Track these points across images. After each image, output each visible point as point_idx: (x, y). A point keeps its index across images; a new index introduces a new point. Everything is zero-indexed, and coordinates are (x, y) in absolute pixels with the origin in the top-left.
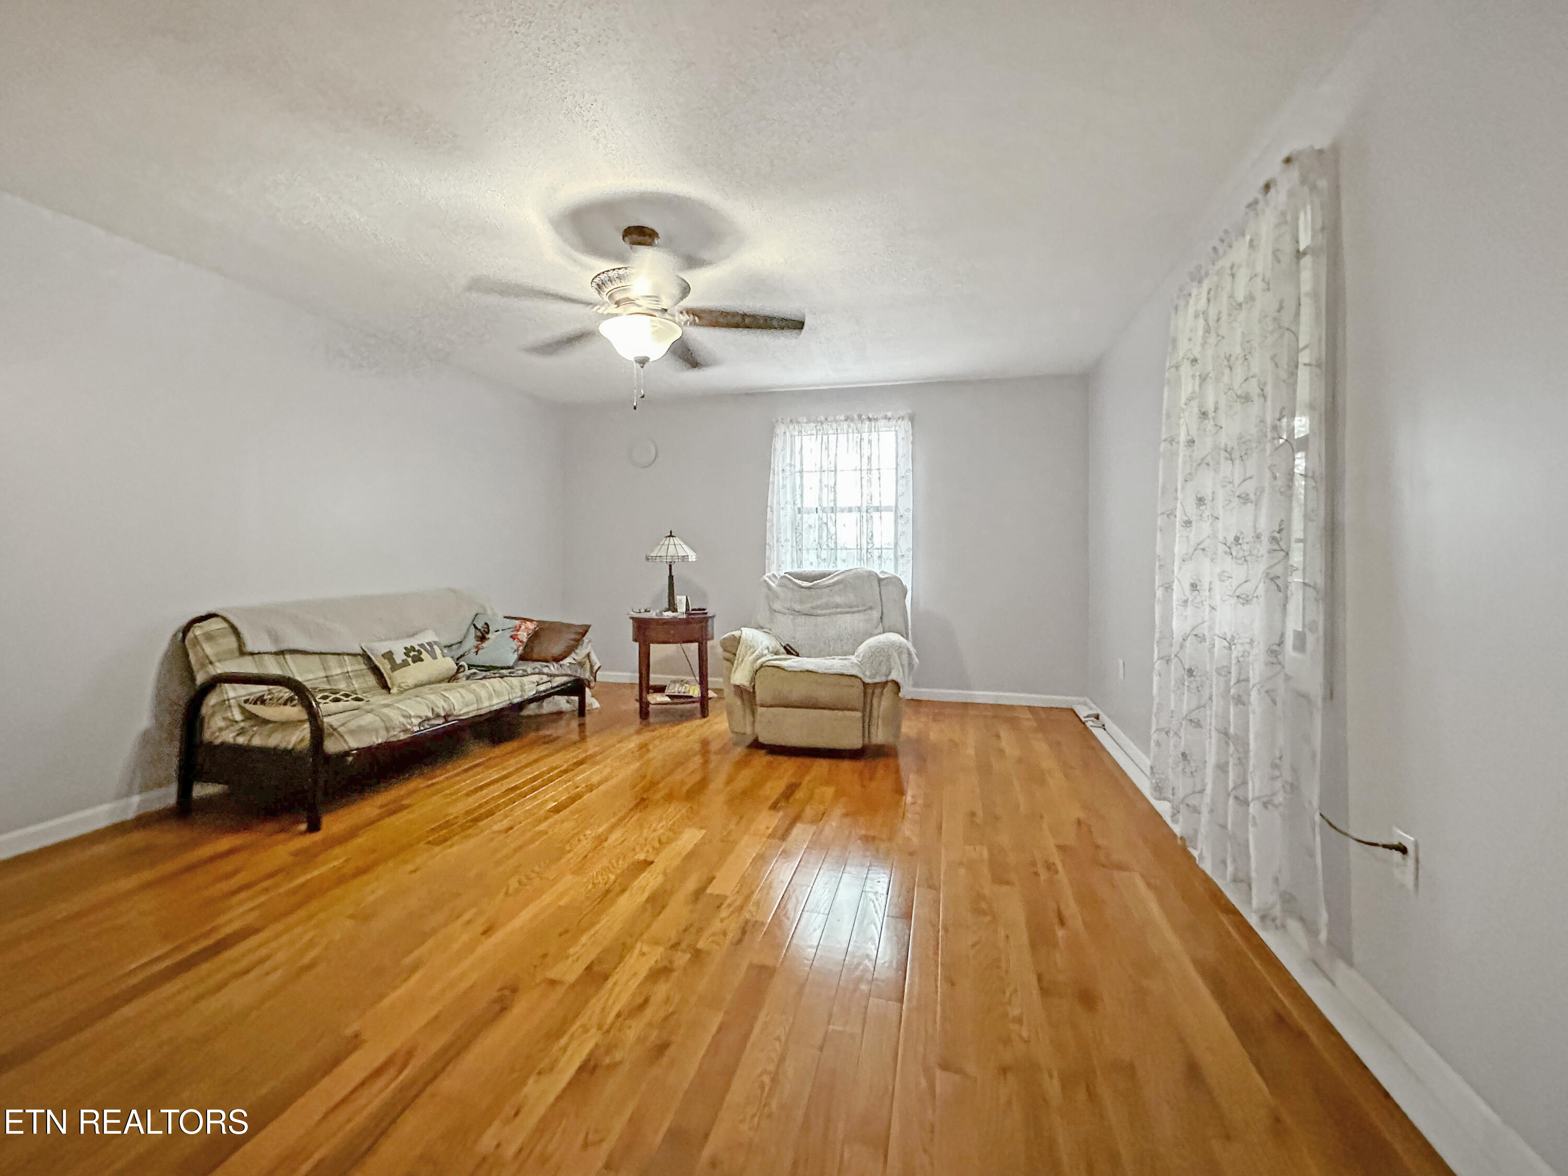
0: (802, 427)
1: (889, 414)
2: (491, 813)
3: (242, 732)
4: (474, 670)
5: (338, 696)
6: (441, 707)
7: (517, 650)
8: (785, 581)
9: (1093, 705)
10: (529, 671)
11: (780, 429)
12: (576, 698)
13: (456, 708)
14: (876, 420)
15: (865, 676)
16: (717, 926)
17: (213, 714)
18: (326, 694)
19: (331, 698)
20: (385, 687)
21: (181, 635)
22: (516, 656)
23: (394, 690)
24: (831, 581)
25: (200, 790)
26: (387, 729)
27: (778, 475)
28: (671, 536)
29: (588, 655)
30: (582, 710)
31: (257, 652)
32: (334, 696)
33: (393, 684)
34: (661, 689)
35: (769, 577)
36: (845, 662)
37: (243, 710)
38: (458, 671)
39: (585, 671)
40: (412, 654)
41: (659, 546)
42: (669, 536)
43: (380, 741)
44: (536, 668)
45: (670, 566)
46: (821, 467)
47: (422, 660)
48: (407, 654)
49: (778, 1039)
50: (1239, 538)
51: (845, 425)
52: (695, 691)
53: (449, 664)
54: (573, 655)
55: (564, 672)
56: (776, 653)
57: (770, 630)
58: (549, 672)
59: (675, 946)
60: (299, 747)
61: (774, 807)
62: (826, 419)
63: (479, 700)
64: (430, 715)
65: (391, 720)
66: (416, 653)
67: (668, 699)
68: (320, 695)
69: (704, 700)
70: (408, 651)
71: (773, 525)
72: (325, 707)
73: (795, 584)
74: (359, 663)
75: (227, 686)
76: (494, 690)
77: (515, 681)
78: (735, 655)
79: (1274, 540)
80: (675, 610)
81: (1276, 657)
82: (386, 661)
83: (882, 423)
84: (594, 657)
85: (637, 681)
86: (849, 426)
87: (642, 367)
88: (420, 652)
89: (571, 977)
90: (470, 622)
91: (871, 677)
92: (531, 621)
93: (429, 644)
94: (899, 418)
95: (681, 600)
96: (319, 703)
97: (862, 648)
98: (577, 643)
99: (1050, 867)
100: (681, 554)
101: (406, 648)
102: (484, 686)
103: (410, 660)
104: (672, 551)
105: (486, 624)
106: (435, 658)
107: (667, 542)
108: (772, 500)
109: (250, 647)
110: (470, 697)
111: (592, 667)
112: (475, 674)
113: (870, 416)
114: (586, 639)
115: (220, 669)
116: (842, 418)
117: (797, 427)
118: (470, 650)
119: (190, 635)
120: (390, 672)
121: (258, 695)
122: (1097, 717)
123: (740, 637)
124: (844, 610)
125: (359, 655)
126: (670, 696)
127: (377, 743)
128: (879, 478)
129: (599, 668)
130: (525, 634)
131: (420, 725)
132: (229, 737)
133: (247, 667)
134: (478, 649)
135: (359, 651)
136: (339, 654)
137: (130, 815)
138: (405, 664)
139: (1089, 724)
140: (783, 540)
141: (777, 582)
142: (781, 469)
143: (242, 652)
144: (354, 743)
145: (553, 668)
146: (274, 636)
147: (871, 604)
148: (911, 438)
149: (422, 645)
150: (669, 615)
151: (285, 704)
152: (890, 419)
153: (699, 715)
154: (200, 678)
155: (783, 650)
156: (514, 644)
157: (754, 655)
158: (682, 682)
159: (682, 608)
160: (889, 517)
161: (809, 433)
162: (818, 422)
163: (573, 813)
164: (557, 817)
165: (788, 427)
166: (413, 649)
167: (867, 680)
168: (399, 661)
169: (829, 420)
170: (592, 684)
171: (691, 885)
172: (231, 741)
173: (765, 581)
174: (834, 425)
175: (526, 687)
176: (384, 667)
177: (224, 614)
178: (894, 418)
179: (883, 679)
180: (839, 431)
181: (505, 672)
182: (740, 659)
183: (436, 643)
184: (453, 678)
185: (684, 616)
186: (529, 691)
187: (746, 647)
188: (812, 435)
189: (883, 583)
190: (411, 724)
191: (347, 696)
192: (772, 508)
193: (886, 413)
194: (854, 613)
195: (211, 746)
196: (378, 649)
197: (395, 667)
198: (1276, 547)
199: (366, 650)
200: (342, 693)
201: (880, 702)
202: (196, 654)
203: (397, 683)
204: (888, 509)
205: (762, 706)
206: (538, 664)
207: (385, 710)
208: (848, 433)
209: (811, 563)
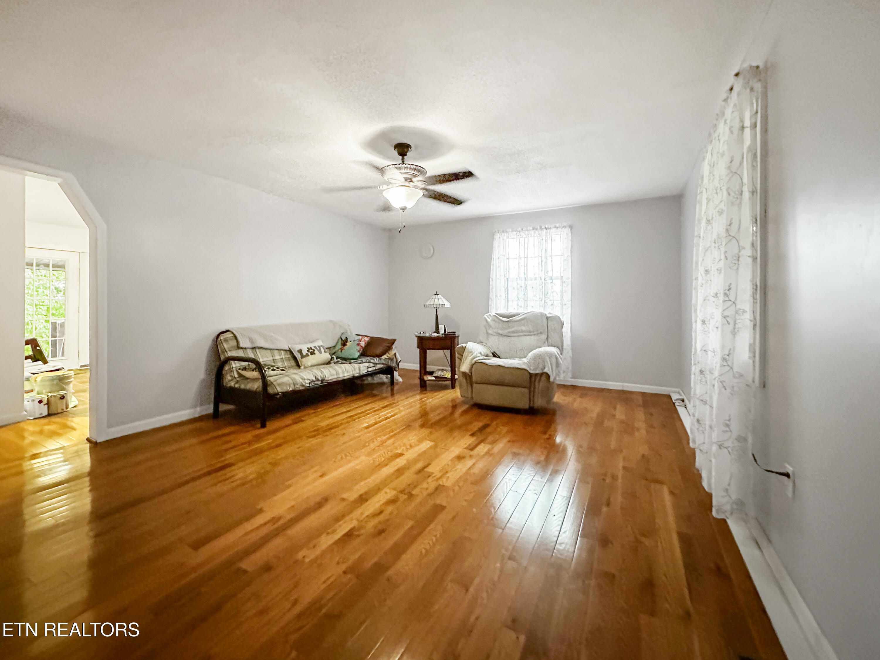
0: (508, 234)
1: (558, 225)
2: (337, 427)
3: (237, 382)
4: (339, 360)
5: (274, 368)
6: (319, 376)
7: (359, 351)
8: (494, 317)
9: (682, 394)
10: (364, 361)
11: (497, 236)
12: (389, 376)
13: (327, 376)
14: (550, 228)
15: (530, 369)
16: (425, 485)
17: (227, 373)
18: (269, 367)
19: (271, 369)
20: (299, 366)
21: (216, 339)
22: (359, 354)
23: (302, 367)
24: (519, 318)
25: (223, 407)
26: (294, 385)
27: (496, 260)
28: (437, 294)
29: (395, 354)
30: (392, 382)
31: (244, 347)
32: (272, 368)
33: (301, 364)
34: (431, 373)
35: (487, 316)
36: (520, 362)
37: (238, 373)
38: (331, 360)
39: (393, 362)
40: (310, 351)
41: (430, 300)
42: (436, 295)
43: (291, 389)
44: (368, 359)
45: (436, 310)
46: (519, 256)
47: (315, 354)
48: (308, 351)
49: (435, 536)
50: (717, 294)
51: (532, 232)
52: (448, 375)
53: (327, 356)
54: (387, 354)
55: (382, 362)
56: (487, 356)
57: (486, 344)
58: (374, 362)
59: (402, 492)
60: (258, 390)
61: (472, 435)
62: (522, 229)
63: (337, 374)
64: (314, 379)
65: (295, 380)
66: (312, 351)
67: (434, 378)
68: (267, 367)
69: (453, 380)
70: (309, 349)
71: (493, 288)
72: (269, 373)
73: (500, 319)
74: (288, 355)
75: (232, 362)
76: (345, 370)
77: (356, 366)
78: (462, 356)
79: (726, 295)
80: (438, 333)
81: (726, 362)
82: (299, 354)
83: (554, 230)
84: (397, 355)
85: (419, 369)
86: (535, 233)
87: (404, 212)
88: (314, 350)
89: (352, 499)
90: (339, 337)
91: (534, 370)
92: (367, 336)
93: (319, 347)
94: (563, 227)
95: (441, 327)
96: (266, 371)
97: (530, 355)
98: (389, 348)
99: (614, 477)
100: (441, 303)
101: (308, 348)
102: (340, 367)
103: (309, 354)
104: (436, 302)
105: (346, 338)
106: (320, 352)
107: (434, 298)
108: (493, 275)
109: (241, 345)
110: (334, 372)
111: (397, 361)
112: (339, 361)
113: (547, 227)
114: (393, 346)
115: (230, 354)
116: (531, 228)
117: (506, 235)
118: (339, 350)
119: (219, 339)
120: (300, 358)
121: (244, 367)
122: (683, 401)
123: (466, 347)
124: (525, 334)
125: (288, 350)
126: (435, 377)
127: (290, 390)
128: (552, 261)
129: (400, 361)
130: (364, 343)
131: (310, 383)
132: (232, 384)
133: (240, 354)
134: (342, 349)
135: (288, 349)
136: (278, 350)
137: (197, 415)
138: (307, 355)
139: (677, 404)
140: (498, 296)
141: (491, 318)
142: (497, 257)
143: (238, 347)
144: (279, 390)
145: (376, 360)
146: (251, 341)
147: (541, 330)
148: (570, 238)
149: (315, 347)
150: (435, 335)
151: (253, 371)
152: (558, 228)
153: (451, 388)
154: (222, 358)
155: (491, 355)
156: (358, 348)
157: (472, 356)
158: (443, 370)
159: (442, 332)
160: (558, 282)
161: (513, 237)
162: (517, 231)
163: (374, 429)
164: (366, 430)
165: (501, 235)
166: (311, 348)
167: (532, 372)
168: (304, 354)
169: (524, 230)
170: (397, 369)
171: (419, 465)
172: (233, 386)
173: (485, 318)
174: (527, 233)
175: (362, 369)
176: (298, 356)
177: (232, 331)
178: (560, 227)
179: (541, 372)
180: (529, 236)
181: (352, 361)
182: (465, 358)
183: (322, 346)
184: (329, 363)
185: (443, 336)
186: (363, 370)
187: (468, 352)
188: (514, 238)
189: (549, 319)
190: (305, 383)
191: (278, 368)
192: (492, 279)
193: (556, 225)
194: (531, 335)
195: (226, 388)
196: (295, 348)
197: (303, 356)
198: (727, 299)
199: (291, 348)
200: (276, 367)
201: (539, 385)
202: (220, 347)
203: (303, 363)
204: (557, 278)
205: (476, 383)
206: (369, 358)
207: (294, 376)
208: (534, 237)
209: (514, 308)
